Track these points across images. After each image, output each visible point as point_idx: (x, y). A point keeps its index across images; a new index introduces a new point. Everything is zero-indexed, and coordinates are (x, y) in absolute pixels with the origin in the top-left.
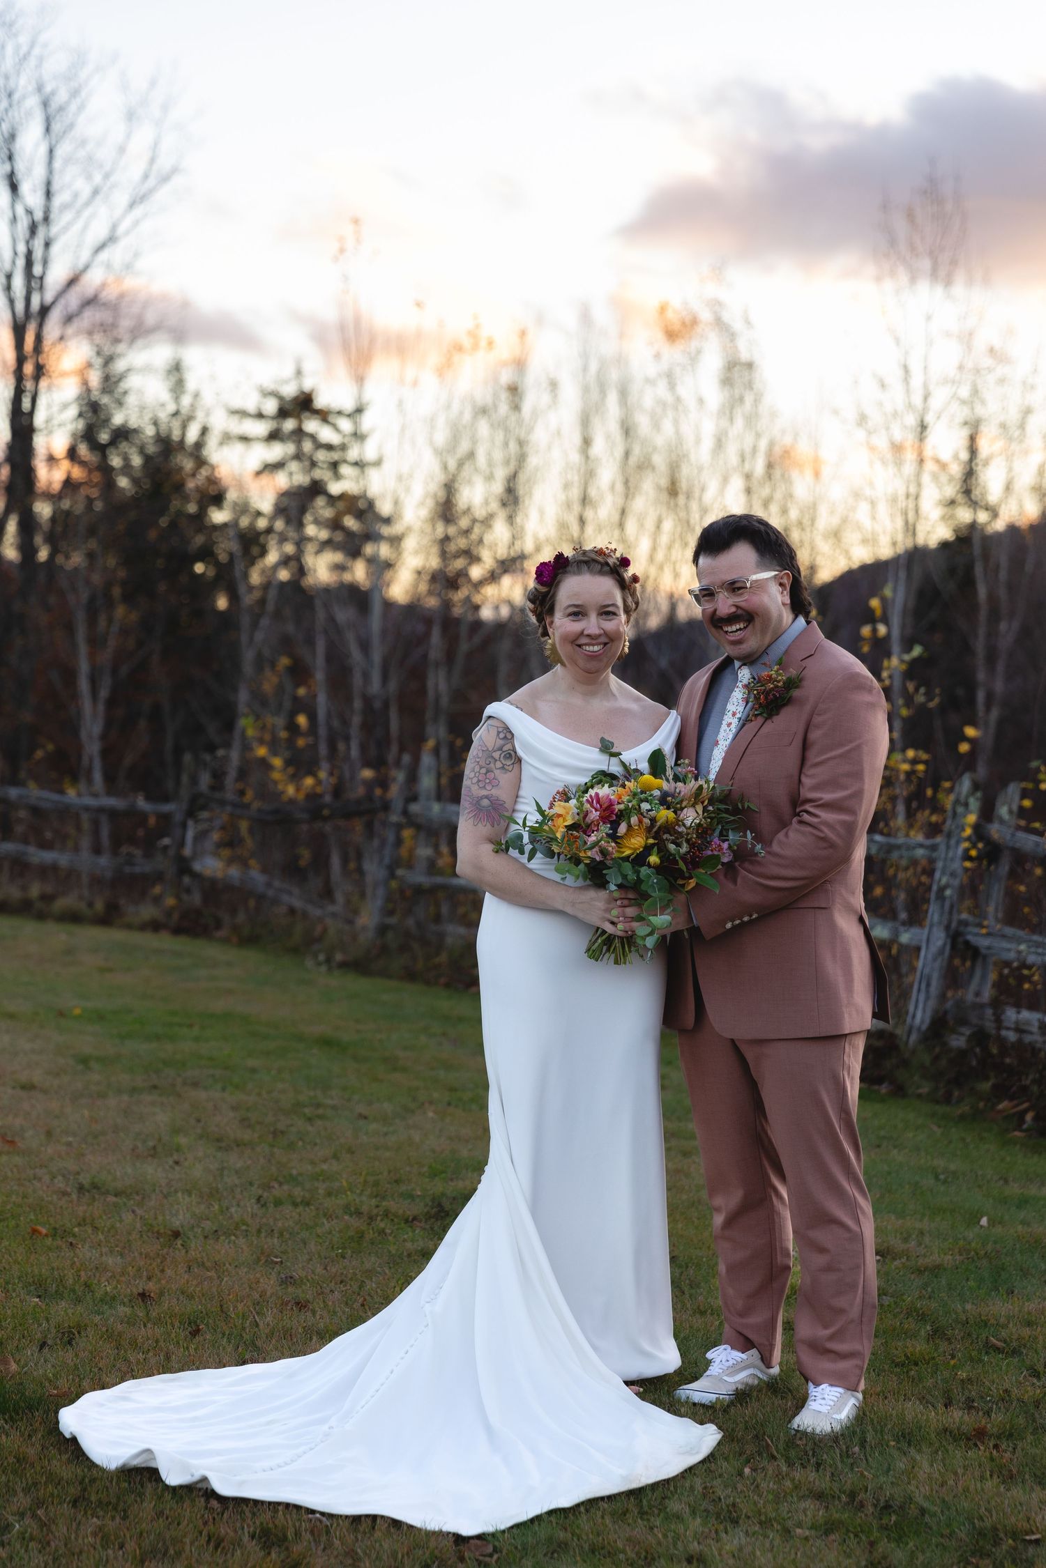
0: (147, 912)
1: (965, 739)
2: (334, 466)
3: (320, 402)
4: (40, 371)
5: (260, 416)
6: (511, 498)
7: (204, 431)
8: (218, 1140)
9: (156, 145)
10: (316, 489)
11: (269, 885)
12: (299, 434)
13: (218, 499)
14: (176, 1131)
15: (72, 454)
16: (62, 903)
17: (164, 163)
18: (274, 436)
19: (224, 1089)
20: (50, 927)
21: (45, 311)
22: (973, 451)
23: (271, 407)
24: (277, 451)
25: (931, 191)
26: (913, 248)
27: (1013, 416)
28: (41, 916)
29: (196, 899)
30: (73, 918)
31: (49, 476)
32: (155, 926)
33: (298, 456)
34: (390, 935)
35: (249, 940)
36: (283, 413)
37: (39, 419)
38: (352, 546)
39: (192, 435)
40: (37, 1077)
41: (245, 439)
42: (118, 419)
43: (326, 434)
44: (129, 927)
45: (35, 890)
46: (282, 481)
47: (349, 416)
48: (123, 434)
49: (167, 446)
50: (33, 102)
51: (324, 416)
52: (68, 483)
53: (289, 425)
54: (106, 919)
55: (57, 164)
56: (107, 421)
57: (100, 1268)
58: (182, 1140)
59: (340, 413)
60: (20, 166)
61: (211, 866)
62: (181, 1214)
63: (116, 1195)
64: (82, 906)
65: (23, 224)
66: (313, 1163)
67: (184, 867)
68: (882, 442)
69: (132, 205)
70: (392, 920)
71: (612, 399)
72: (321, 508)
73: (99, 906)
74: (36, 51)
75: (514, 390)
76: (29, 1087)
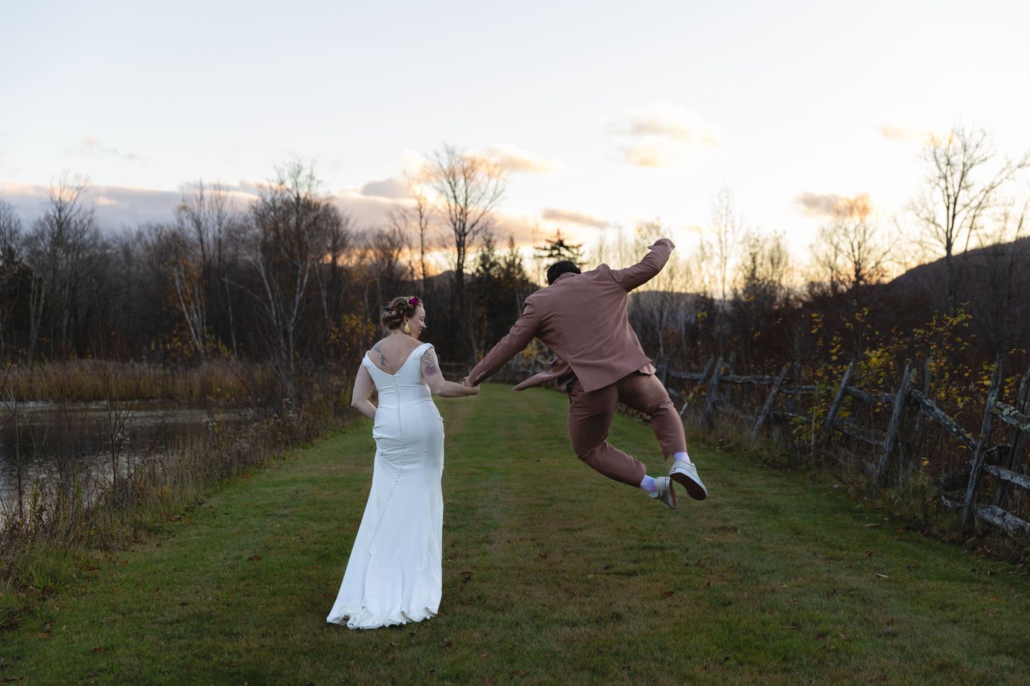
3: (566, 243)
5: (545, 249)
7: (522, 259)
9: (497, 184)
12: (559, 254)
17: (500, 189)
18: (551, 256)
23: (549, 246)
36: (553, 248)
37: (465, 265)
41: (541, 257)
42: (492, 259)
43: (569, 254)
47: (576, 248)
48: (493, 264)
51: (567, 248)
53: (555, 252)
55: (468, 192)
56: (489, 260)
59: (573, 247)
60: (457, 193)
69: (490, 202)
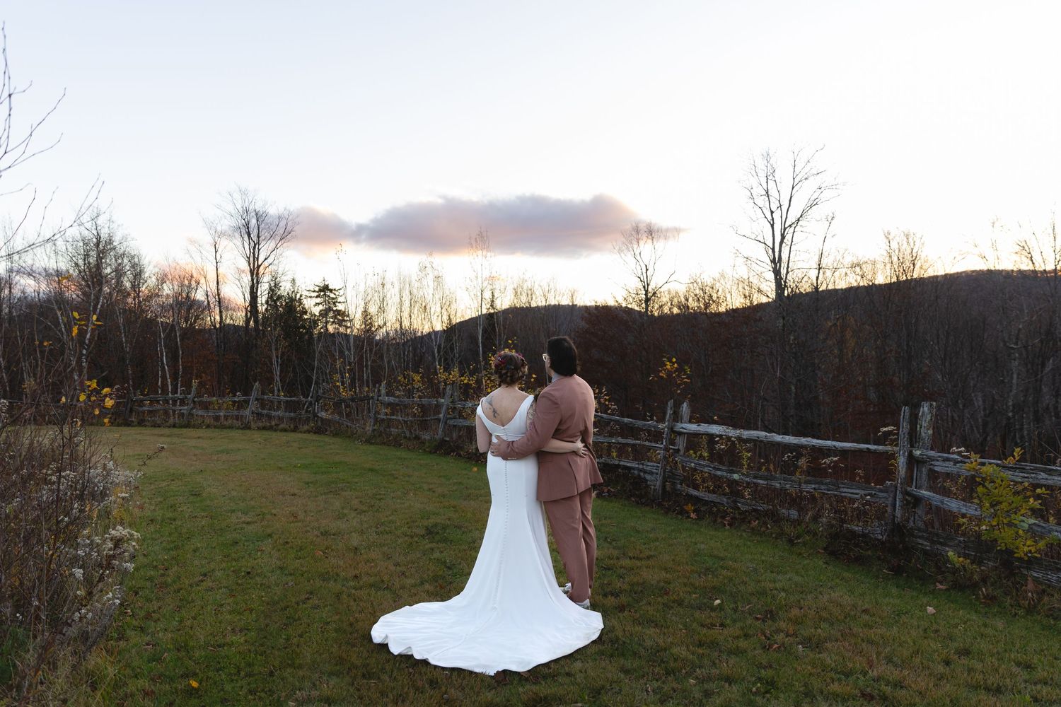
0: (306, 427)
1: (532, 377)
2: (334, 303)
3: (330, 287)
4: (258, 282)
5: (315, 291)
6: (382, 309)
7: (301, 296)
8: (356, 510)
10: (330, 309)
11: (340, 419)
12: (325, 296)
13: (305, 313)
14: (343, 508)
15: (267, 302)
16: (282, 426)
17: (289, 229)
18: (317, 297)
19: (351, 491)
20: (279, 433)
21: (259, 267)
22: (493, 296)
23: (317, 289)
24: (318, 300)
25: (481, 235)
26: (477, 248)
27: (503, 288)
28: (276, 431)
29: (320, 423)
30: (285, 430)
31: (262, 308)
32: (308, 431)
33: (325, 301)
34: (375, 432)
35: (336, 435)
36: (320, 291)
37: (258, 295)
38: (340, 323)
39: (298, 296)
40: (296, 491)
41: (310, 297)
42: (279, 294)
43: (332, 295)
44: (301, 432)
45: (273, 423)
46: (321, 307)
47: (338, 291)
48: (280, 297)
49: (292, 300)
50: (253, 214)
51: (331, 291)
52: (266, 310)
53: (322, 293)
54: (295, 430)
55: (260, 230)
56: (276, 294)
57: (338, 567)
58: (345, 511)
59: (335, 290)
60: (251, 230)
61: (323, 414)
62: (355, 540)
63: (333, 535)
64: (287, 426)
65: (252, 244)
66: (387, 517)
67: (315, 415)
68: (472, 294)
69: (281, 240)
70: (376, 427)
71: (408, 285)
72: (331, 314)
73: (292, 426)
74: (254, 201)
75: (383, 285)
76: (294, 495)
